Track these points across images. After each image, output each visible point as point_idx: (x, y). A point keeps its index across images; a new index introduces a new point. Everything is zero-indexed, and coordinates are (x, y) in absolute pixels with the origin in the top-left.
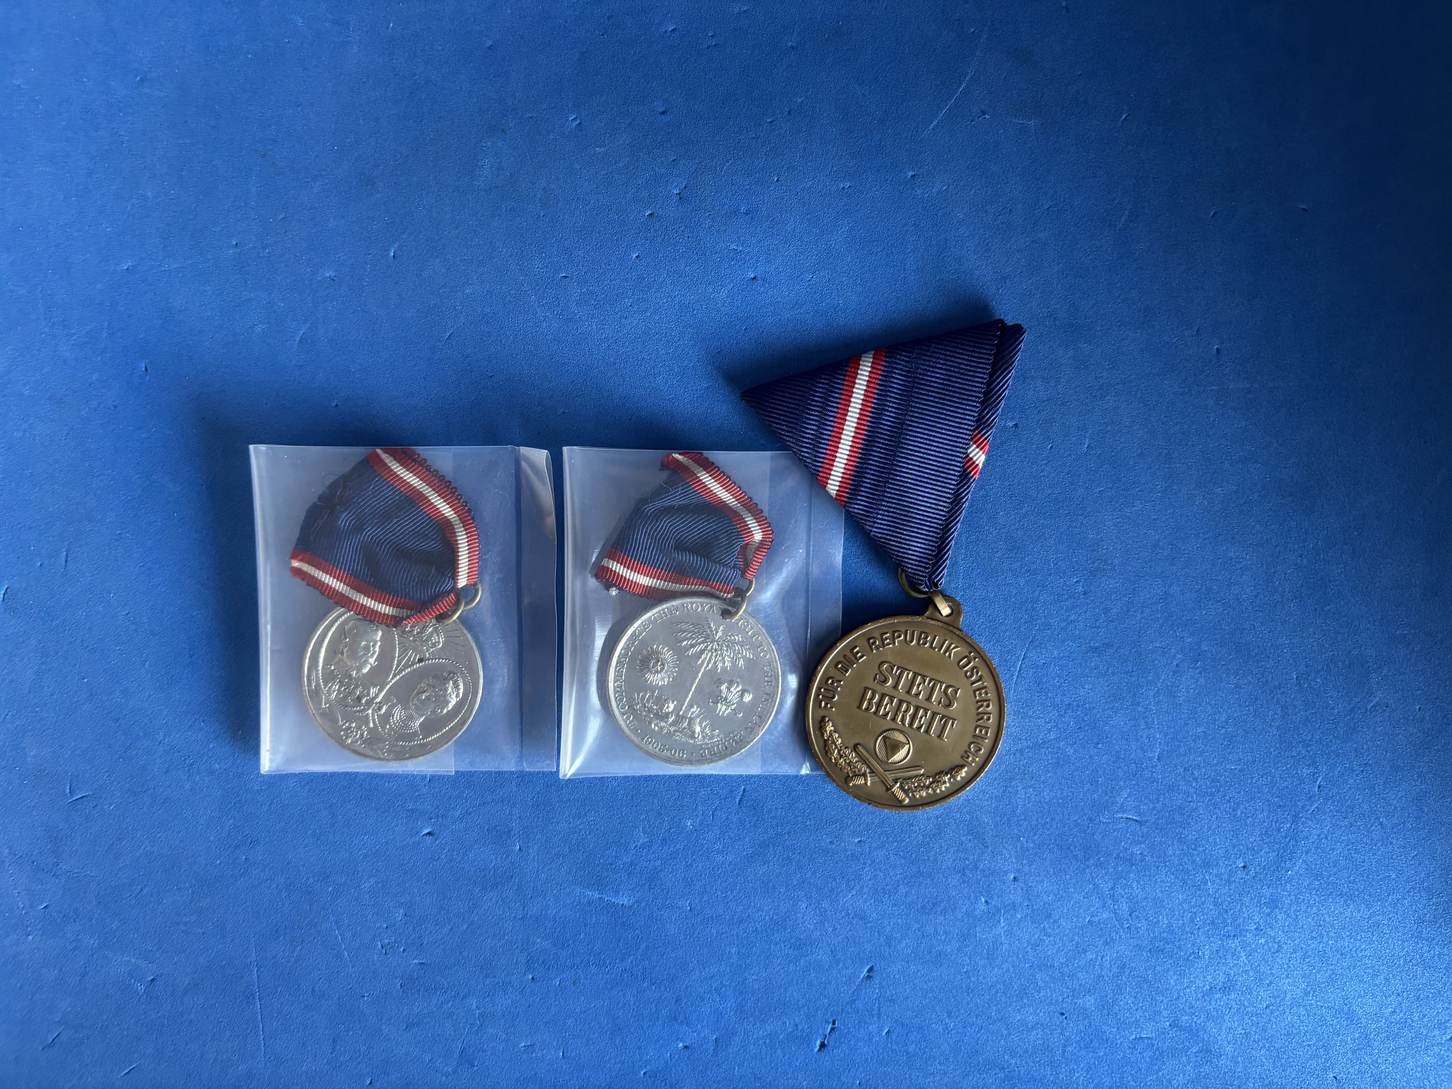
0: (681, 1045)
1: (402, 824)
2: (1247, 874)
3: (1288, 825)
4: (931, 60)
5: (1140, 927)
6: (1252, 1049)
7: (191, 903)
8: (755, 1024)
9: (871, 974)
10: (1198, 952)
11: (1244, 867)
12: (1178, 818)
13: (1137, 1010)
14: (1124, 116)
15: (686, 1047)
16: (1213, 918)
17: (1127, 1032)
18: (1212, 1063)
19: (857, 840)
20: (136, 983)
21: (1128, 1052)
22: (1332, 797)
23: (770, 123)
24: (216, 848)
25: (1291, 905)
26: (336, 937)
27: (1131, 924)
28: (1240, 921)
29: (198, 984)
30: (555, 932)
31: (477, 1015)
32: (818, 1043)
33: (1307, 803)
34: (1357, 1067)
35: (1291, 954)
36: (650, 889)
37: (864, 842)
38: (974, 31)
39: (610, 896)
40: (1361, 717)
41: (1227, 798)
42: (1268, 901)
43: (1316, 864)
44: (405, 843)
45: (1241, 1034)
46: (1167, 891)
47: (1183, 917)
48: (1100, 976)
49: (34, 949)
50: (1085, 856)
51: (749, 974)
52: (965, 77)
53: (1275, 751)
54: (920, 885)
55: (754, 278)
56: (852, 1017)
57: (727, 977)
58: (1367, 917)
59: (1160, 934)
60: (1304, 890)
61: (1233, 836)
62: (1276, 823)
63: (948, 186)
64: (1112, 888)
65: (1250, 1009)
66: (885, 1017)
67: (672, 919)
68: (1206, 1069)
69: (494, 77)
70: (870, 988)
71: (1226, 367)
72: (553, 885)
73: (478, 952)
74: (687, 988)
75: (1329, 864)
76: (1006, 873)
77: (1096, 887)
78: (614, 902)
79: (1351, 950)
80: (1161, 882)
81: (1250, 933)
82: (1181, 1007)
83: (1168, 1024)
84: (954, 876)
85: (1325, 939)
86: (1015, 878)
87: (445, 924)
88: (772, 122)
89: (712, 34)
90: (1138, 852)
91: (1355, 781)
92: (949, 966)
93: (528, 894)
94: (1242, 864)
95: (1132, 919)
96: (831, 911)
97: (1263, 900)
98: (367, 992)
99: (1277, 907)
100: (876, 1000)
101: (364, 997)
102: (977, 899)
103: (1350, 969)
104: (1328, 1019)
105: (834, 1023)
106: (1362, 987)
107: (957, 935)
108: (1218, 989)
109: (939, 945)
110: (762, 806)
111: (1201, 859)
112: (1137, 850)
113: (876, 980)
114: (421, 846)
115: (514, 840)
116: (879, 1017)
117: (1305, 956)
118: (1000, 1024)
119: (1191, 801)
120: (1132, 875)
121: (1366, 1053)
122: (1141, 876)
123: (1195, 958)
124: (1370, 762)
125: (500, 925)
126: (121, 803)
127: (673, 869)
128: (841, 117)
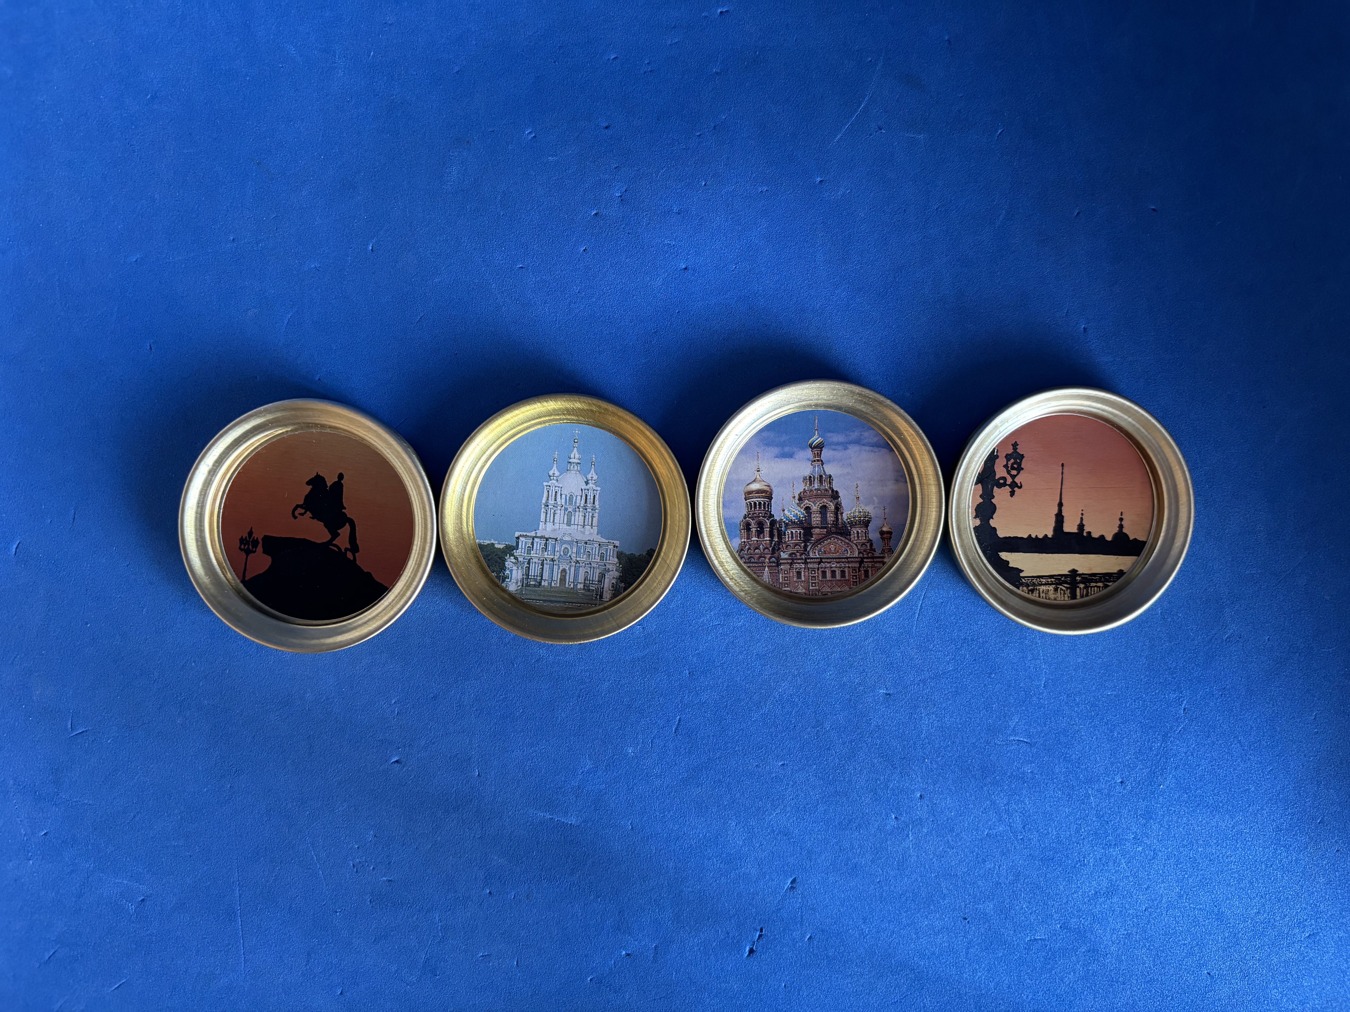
0: (624, 953)
1: (373, 753)
2: (1124, 789)
3: (1159, 744)
4: (835, 83)
5: (1033, 839)
6: (1134, 948)
7: (179, 828)
8: (691, 932)
9: (794, 885)
10: (1084, 860)
11: (1122, 782)
12: (1063, 739)
13: (1031, 914)
14: (1000, 131)
15: (628, 955)
16: (1096, 829)
17: (1023, 935)
18: (1098, 961)
19: (780, 764)
20: (127, 903)
21: (1024, 953)
22: (1196, 718)
23: (698, 136)
24: (204, 777)
25: (1163, 816)
26: (313, 858)
27: (1024, 836)
28: (1119, 831)
29: (184, 903)
30: (510, 850)
31: (439, 928)
32: (747, 949)
33: (1174, 724)
34: (1228, 964)
35: (1166, 860)
36: (596, 810)
37: (787, 765)
38: (871, 61)
39: (560, 817)
40: (1218, 647)
41: (1105, 720)
42: (1143, 812)
43: (1185, 779)
44: (375, 770)
45: (1124, 934)
46: (1055, 805)
47: (1070, 828)
48: (998, 883)
49: (34, 872)
50: (983, 775)
51: (685, 887)
52: (864, 99)
53: (1145, 678)
54: (836, 804)
55: (686, 268)
56: (778, 925)
57: (665, 890)
58: (1231, 826)
59: (1050, 845)
60: (1175, 803)
61: (1111, 755)
62: (1148, 742)
63: (851, 190)
64: (1008, 804)
65: (1131, 912)
66: (807, 925)
67: (615, 837)
68: (1094, 967)
69: (460, 97)
70: (794, 898)
71: (1093, 344)
72: (508, 808)
73: (440, 870)
74: (629, 900)
75: (1196, 779)
76: (913, 791)
77: (993, 803)
78: (563, 822)
79: (1218, 856)
80: (1049, 798)
81: (1129, 842)
82: (1070, 911)
83: (1059, 927)
84: (867, 795)
85: (1195, 847)
86: (921, 796)
87: (411, 844)
88: (700, 135)
89: (648, 62)
90: (1029, 771)
91: (1215, 704)
92: (863, 877)
93: (486, 816)
94: (1120, 780)
95: (1025, 832)
96: (758, 828)
97: (1139, 812)
98: (339, 908)
99: (1151, 818)
100: (799, 909)
101: (337, 912)
102: (887, 815)
103: (1218, 874)
104: (1201, 920)
105: (761, 931)
106: (1230, 890)
107: (871, 848)
108: (1102, 893)
109: (855, 858)
110: (696, 735)
111: (1084, 776)
112: (1028, 769)
113: (799, 890)
114: (390, 773)
115: (474, 767)
116: (802, 925)
117: (1178, 863)
118: (910, 928)
119: (1074, 724)
120: (1024, 792)
121: (1235, 951)
122: (1032, 792)
123: (1081, 865)
124: (1228, 687)
125: (461, 844)
126: (118, 737)
127: (616, 792)
128: (759, 131)
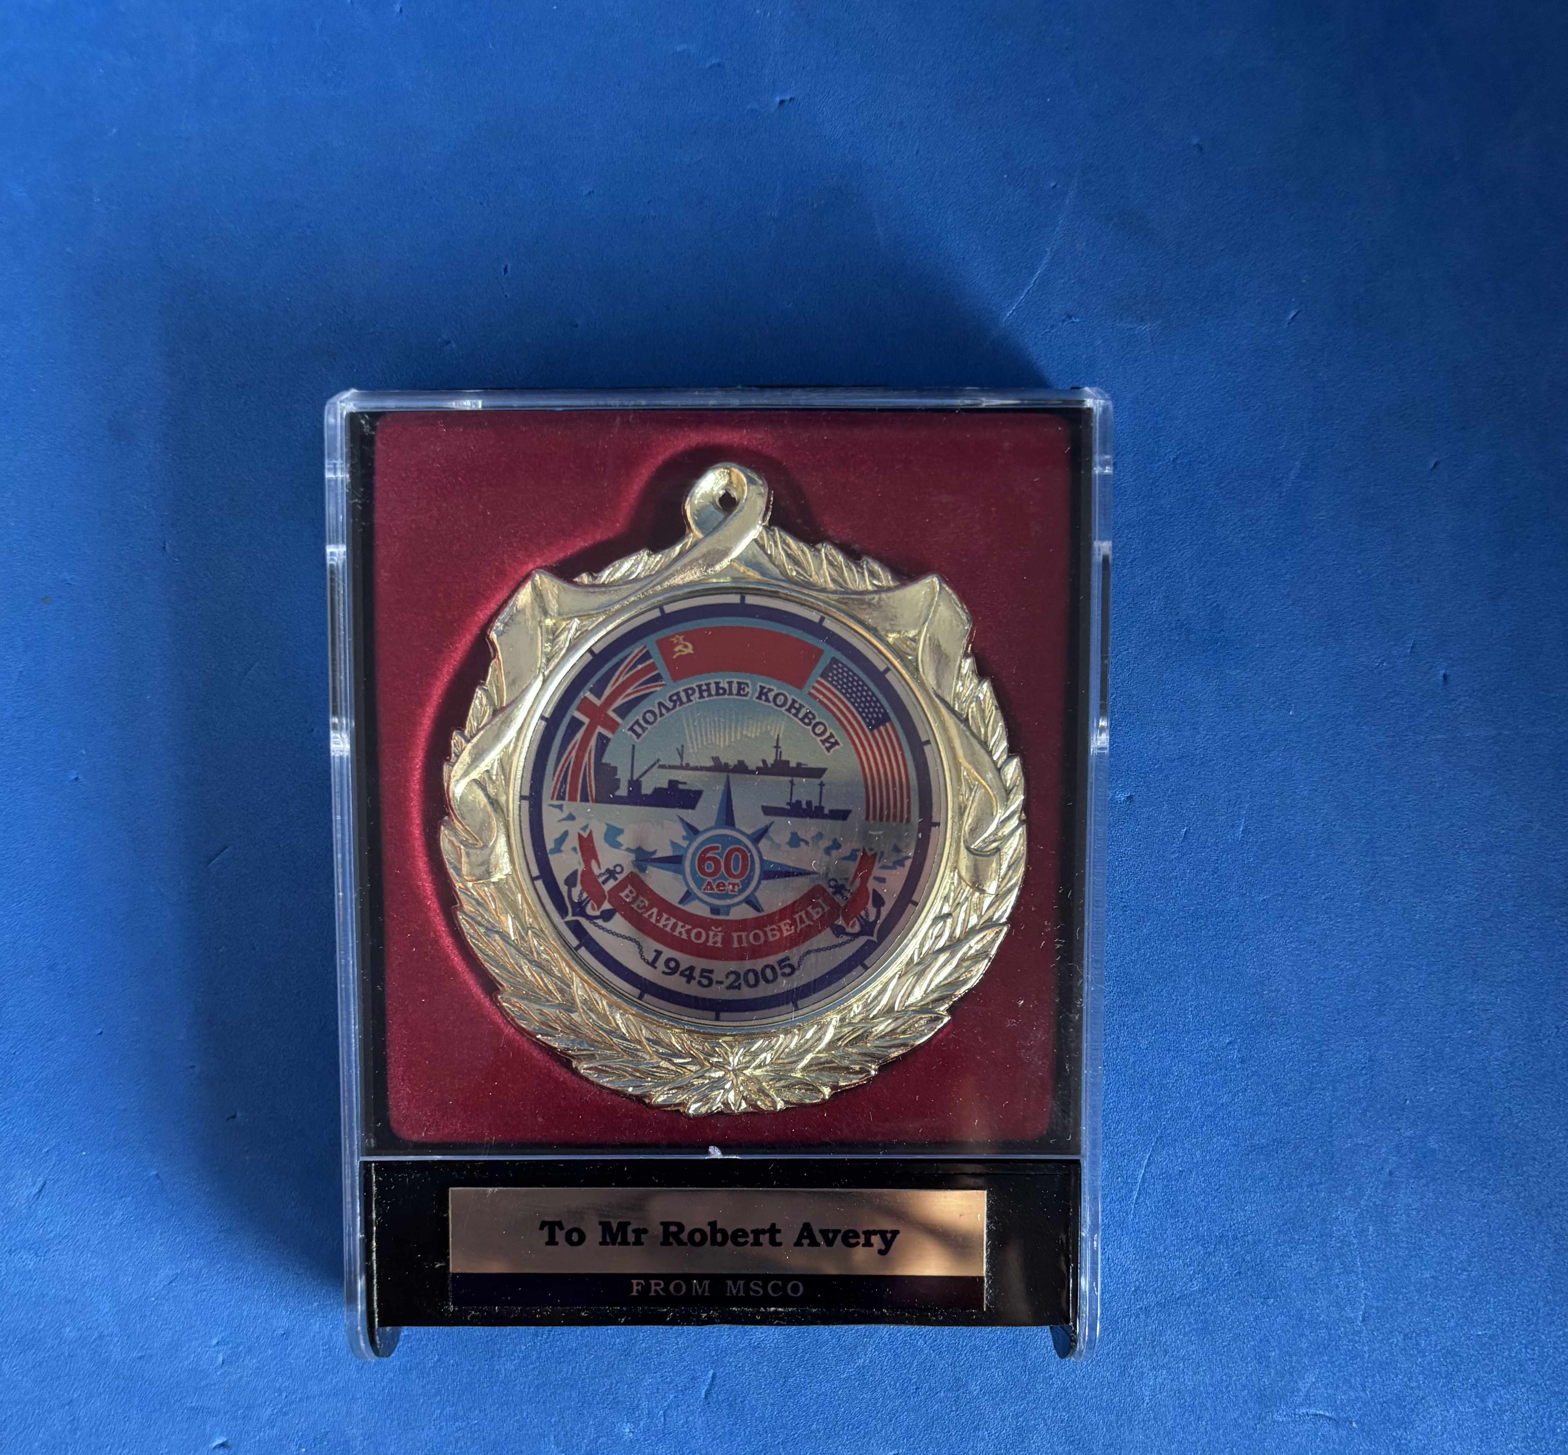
1: (181, 1430)
12: (1395, 1414)
38: (1055, 186)
52: (1042, 259)
71: (1459, 704)
110: (742, 1403)
119: (1415, 1387)
